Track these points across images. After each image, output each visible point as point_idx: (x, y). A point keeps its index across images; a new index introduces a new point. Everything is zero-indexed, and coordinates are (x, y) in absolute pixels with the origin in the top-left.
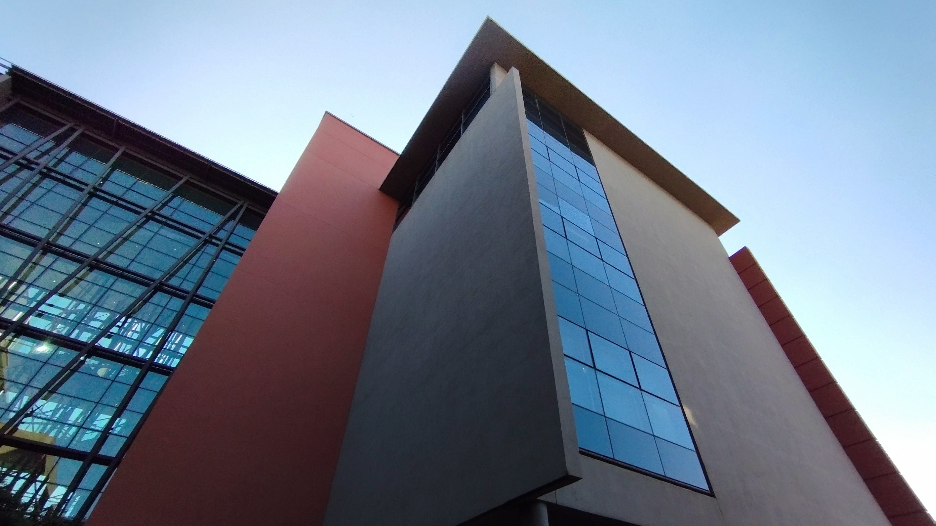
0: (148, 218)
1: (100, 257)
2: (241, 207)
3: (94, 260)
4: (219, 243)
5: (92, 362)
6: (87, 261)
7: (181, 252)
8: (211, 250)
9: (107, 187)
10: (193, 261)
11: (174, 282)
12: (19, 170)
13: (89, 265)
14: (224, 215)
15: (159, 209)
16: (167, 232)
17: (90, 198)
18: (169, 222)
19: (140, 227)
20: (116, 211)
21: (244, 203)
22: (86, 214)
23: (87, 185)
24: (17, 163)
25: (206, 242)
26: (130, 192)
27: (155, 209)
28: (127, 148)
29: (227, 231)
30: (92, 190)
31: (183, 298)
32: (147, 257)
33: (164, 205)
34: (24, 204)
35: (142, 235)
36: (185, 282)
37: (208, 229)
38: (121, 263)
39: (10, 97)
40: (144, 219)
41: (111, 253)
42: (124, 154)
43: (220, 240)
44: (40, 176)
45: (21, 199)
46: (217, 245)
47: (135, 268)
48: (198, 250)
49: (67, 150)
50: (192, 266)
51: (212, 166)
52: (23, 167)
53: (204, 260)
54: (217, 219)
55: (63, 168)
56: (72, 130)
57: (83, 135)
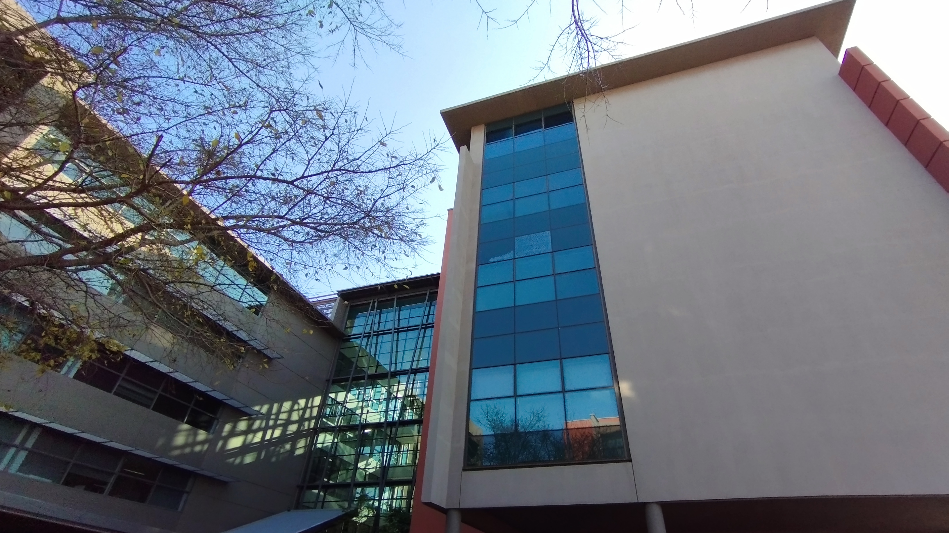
17: (398, 335)
21: (434, 290)
23: (391, 330)
24: (365, 337)
26: (410, 319)
27: (424, 322)
28: (397, 295)
39: (347, 305)
40: (423, 331)
42: (398, 299)
45: (375, 355)
51: (433, 277)
56: (374, 303)
57: (379, 302)
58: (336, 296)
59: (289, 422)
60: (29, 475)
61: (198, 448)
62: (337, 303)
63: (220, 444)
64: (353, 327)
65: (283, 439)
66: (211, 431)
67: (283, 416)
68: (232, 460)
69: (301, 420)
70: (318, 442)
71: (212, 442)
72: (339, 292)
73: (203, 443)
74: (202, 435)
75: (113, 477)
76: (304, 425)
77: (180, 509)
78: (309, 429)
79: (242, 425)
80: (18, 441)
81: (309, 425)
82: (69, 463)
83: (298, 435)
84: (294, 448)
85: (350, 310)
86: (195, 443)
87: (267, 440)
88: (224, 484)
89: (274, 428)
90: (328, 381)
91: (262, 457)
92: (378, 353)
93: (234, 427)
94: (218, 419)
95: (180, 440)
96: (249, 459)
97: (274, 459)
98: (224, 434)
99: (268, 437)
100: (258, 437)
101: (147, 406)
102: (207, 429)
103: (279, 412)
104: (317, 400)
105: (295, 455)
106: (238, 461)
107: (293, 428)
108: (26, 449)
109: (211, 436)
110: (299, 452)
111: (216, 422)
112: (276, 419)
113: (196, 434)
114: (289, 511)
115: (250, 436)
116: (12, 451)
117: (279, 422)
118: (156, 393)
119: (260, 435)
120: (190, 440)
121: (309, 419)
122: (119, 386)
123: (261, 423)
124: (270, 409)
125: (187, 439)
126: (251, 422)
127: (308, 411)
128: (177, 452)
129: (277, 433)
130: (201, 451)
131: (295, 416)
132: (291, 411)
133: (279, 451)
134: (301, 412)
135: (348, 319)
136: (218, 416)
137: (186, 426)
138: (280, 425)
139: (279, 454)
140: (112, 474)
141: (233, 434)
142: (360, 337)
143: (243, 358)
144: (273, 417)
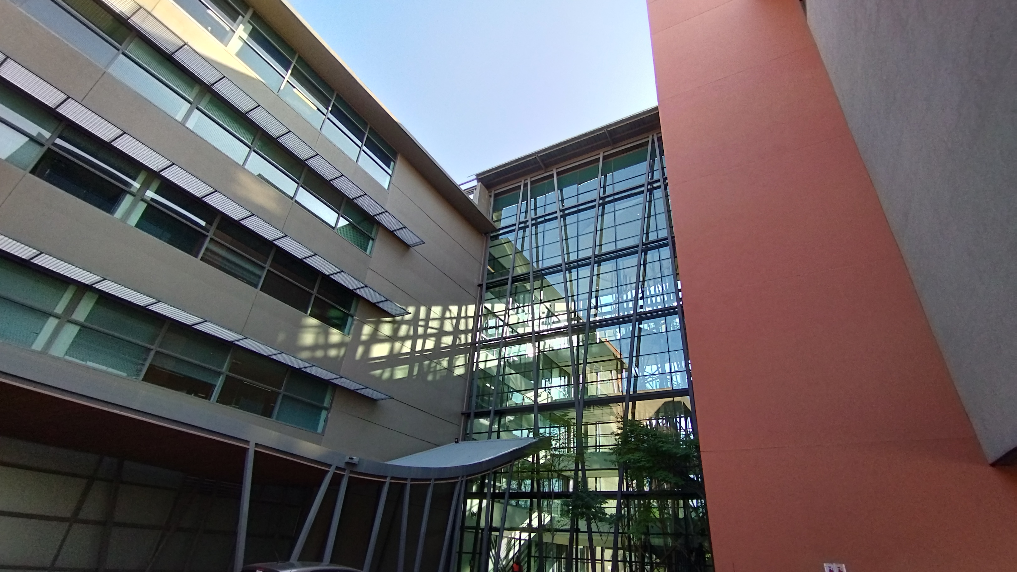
0: (603, 205)
1: (597, 253)
2: (653, 141)
3: (595, 257)
4: (658, 184)
5: (645, 326)
6: (592, 260)
7: (638, 213)
8: (658, 194)
9: (567, 204)
10: (652, 213)
11: (652, 237)
12: (524, 231)
13: (595, 263)
14: (646, 160)
15: (604, 193)
16: (620, 205)
17: (565, 220)
18: (616, 197)
19: (603, 214)
20: (582, 215)
21: (653, 136)
22: (571, 230)
23: (556, 212)
24: (520, 229)
25: (651, 191)
26: (580, 196)
27: (601, 195)
28: (556, 169)
29: (658, 170)
30: (562, 213)
31: (667, 245)
32: (622, 232)
33: (605, 187)
34: (540, 249)
35: (608, 219)
36: (659, 232)
37: (642, 180)
38: (612, 247)
39: (490, 194)
40: (601, 208)
41: (600, 245)
42: (558, 174)
43: (658, 181)
44: (534, 227)
45: (537, 247)
46: (659, 187)
47: (621, 245)
48: (650, 202)
49: (533, 200)
50: (654, 217)
51: (608, 129)
52: (524, 228)
53: (659, 205)
54: (643, 167)
55: (540, 212)
56: (526, 185)
57: (532, 183)
58: (475, 183)
59: (441, 333)
60: (86, 361)
61: (333, 353)
62: (477, 192)
63: (360, 350)
64: (500, 220)
65: (438, 352)
66: (346, 330)
67: (434, 324)
68: (378, 372)
69: (456, 332)
70: (480, 360)
71: (351, 347)
72: (478, 175)
73: (338, 346)
74: (335, 336)
75: (221, 377)
76: (460, 339)
77: (320, 430)
78: (466, 344)
79: (386, 329)
80: (59, 309)
81: (466, 339)
82: (150, 350)
83: (454, 350)
84: (451, 367)
85: (495, 201)
86: (327, 346)
87: (418, 352)
88: (372, 401)
89: (425, 337)
90: (480, 286)
91: (415, 373)
92: (540, 258)
93: (376, 330)
94: (352, 317)
95: (308, 338)
96: (401, 373)
97: (430, 378)
98: (364, 338)
99: (419, 348)
100: (407, 347)
101: (255, 286)
102: (341, 327)
103: (428, 319)
104: (471, 310)
105: (455, 375)
106: (386, 375)
107: (447, 340)
108: (76, 323)
109: (348, 339)
110: (459, 371)
111: (350, 319)
112: (426, 327)
113: (327, 334)
114: (456, 442)
115: (397, 345)
116: (52, 323)
117: (429, 331)
118: (263, 268)
119: (408, 344)
120: (321, 340)
121: (466, 332)
122: (207, 249)
123: (409, 330)
124: (417, 312)
125: (317, 339)
126: (396, 326)
127: (463, 321)
128: (305, 355)
129: (430, 344)
130: (337, 357)
131: (448, 326)
132: (442, 319)
133: (435, 367)
134: (454, 321)
135: (494, 211)
136: (352, 312)
137: (313, 321)
138: (432, 335)
139: (435, 372)
140: (219, 374)
141: (375, 339)
142: (514, 230)
143: (373, 240)
144: (421, 323)
